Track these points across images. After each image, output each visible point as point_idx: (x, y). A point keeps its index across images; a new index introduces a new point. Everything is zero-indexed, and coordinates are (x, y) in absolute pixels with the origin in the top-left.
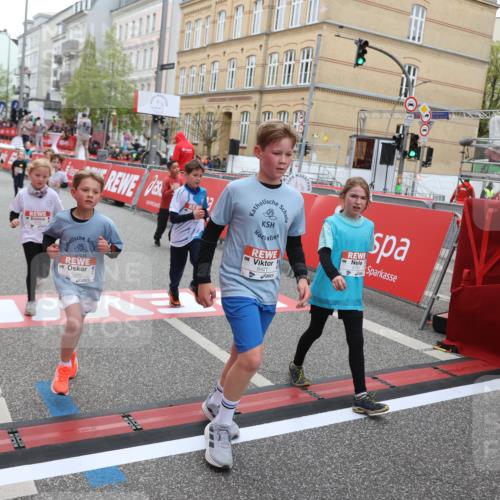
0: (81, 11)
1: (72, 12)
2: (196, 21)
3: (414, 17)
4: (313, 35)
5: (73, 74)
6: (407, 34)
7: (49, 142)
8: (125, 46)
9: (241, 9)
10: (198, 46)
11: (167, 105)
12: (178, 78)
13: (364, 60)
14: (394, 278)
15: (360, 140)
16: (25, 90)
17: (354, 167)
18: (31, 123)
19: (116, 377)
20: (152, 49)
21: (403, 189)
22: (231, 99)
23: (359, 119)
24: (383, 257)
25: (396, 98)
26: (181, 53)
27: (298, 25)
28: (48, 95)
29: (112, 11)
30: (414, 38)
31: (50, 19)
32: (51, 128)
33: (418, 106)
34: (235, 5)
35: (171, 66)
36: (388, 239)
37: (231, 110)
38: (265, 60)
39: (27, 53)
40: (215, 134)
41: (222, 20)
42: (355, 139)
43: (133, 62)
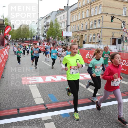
0: (49, 16)
1: (47, 16)
2: (74, 15)
3: (124, 10)
4: (100, 16)
5: (48, 29)
6: (122, 14)
7: (44, 44)
8: (59, 22)
9: (83, 12)
10: (75, 21)
11: (69, 34)
12: (70, 28)
13: (113, 21)
14: (126, 70)
15: (113, 39)
16: (39, 33)
17: (112, 45)
18: (40, 40)
19: (65, 93)
20: (65, 22)
21: (124, 49)
22: (82, 32)
23: (112, 34)
24: (122, 65)
25: (121, 29)
26: (71, 23)
27: (97, 14)
28: (43, 34)
29: (56, 15)
30: (124, 15)
31: (43, 18)
32: (44, 41)
33: (126, 30)
34: (82, 11)
35: (70, 26)
36: (124, 61)
37: (83, 34)
38: (90, 22)
39: (39, 25)
40: (79, 40)
41: (79, 15)
42: (112, 39)
43: (61, 25)
